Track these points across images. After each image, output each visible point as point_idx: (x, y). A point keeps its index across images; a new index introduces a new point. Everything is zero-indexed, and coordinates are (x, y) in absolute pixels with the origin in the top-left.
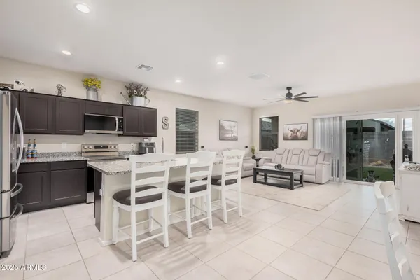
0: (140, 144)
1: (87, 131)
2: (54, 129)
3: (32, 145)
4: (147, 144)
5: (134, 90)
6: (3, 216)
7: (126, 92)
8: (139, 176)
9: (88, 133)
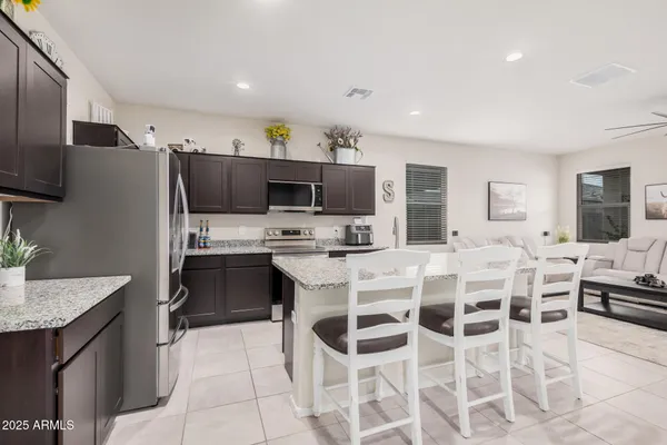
0: (348, 228)
1: (271, 208)
2: (230, 205)
3: (204, 229)
4: (358, 228)
5: (338, 138)
6: (161, 342)
7: (326, 143)
8: (364, 297)
9: (274, 211)
